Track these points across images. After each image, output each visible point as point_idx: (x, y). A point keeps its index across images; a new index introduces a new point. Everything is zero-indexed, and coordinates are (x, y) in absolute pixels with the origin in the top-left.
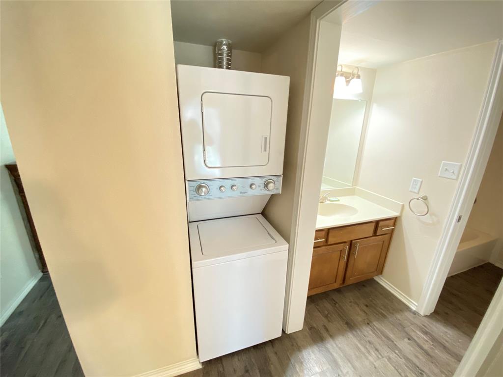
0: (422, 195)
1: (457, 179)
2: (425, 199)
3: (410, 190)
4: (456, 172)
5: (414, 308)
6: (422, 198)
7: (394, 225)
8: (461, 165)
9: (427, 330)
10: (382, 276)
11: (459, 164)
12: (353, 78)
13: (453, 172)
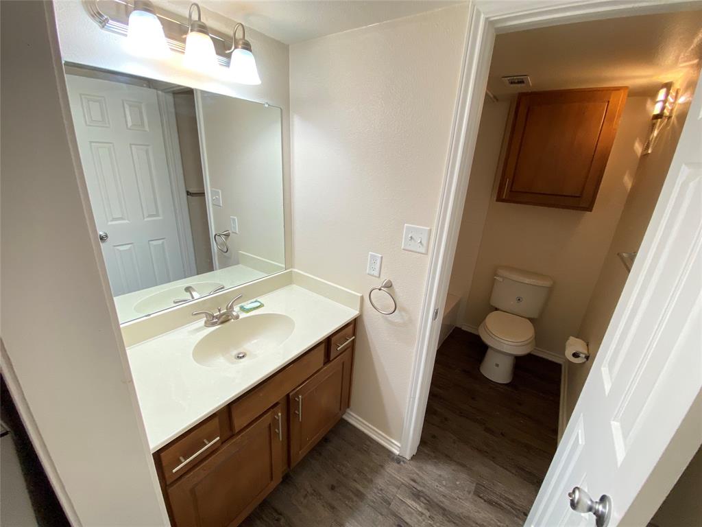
0: (384, 279)
1: (426, 254)
2: (389, 286)
3: (367, 271)
4: (424, 242)
5: (397, 452)
6: (385, 287)
7: (354, 334)
8: (431, 230)
9: (419, 488)
10: (351, 410)
11: (428, 228)
12: (236, 48)
13: (421, 242)
